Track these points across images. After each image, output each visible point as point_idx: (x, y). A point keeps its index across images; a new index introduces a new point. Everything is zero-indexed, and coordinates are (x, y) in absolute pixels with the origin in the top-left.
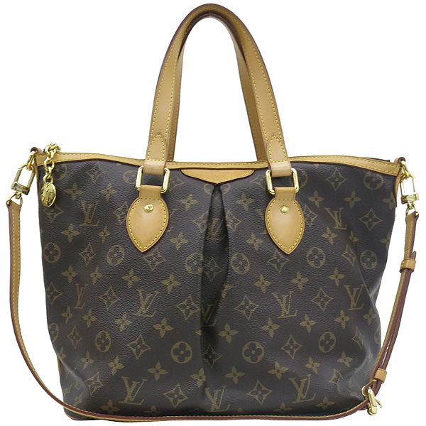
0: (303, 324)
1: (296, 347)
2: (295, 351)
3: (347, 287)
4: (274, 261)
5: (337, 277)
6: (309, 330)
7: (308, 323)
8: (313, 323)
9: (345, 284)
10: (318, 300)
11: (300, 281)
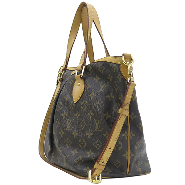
0: (73, 133)
1: (70, 143)
2: (70, 144)
3: (95, 120)
4: (70, 106)
5: (91, 114)
6: (75, 136)
7: (75, 133)
8: (77, 134)
9: (94, 118)
10: (82, 124)
11: (77, 115)
